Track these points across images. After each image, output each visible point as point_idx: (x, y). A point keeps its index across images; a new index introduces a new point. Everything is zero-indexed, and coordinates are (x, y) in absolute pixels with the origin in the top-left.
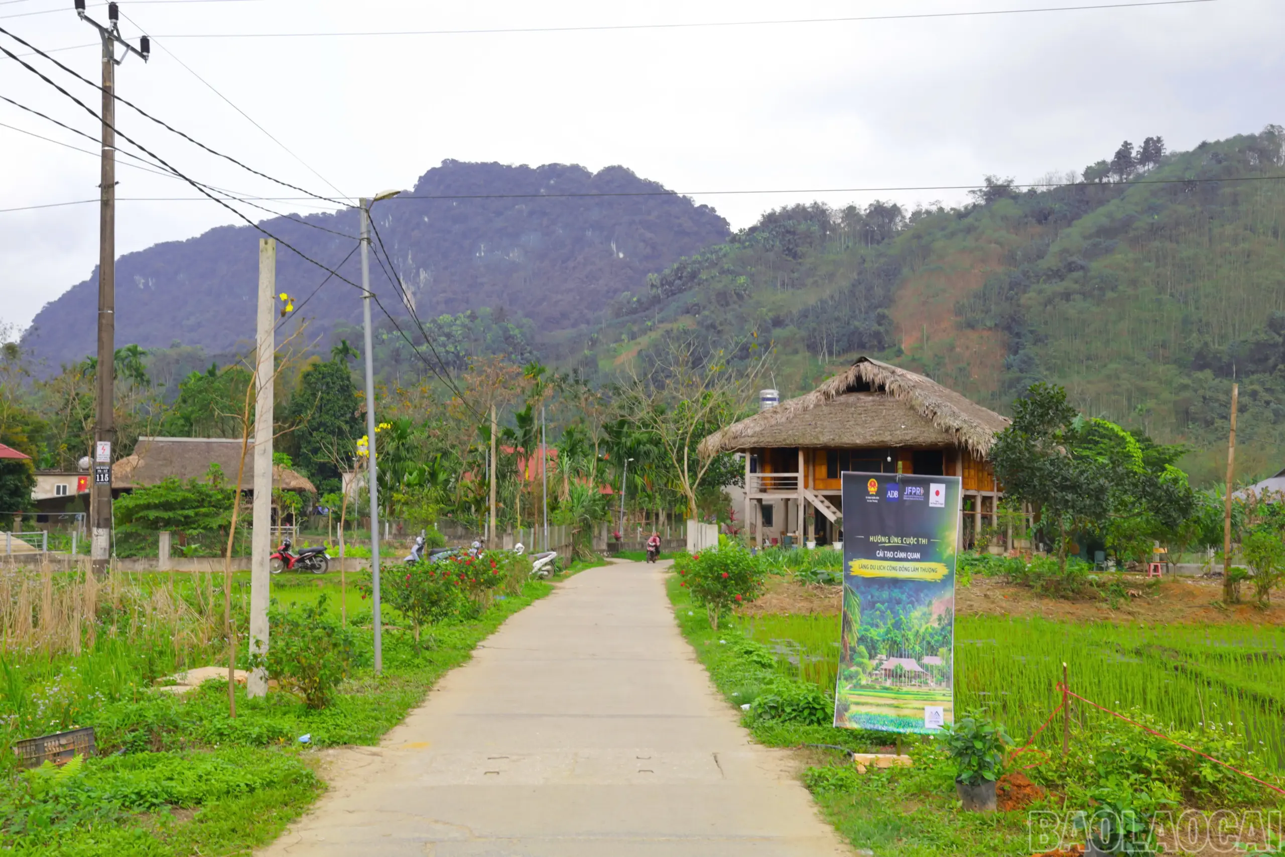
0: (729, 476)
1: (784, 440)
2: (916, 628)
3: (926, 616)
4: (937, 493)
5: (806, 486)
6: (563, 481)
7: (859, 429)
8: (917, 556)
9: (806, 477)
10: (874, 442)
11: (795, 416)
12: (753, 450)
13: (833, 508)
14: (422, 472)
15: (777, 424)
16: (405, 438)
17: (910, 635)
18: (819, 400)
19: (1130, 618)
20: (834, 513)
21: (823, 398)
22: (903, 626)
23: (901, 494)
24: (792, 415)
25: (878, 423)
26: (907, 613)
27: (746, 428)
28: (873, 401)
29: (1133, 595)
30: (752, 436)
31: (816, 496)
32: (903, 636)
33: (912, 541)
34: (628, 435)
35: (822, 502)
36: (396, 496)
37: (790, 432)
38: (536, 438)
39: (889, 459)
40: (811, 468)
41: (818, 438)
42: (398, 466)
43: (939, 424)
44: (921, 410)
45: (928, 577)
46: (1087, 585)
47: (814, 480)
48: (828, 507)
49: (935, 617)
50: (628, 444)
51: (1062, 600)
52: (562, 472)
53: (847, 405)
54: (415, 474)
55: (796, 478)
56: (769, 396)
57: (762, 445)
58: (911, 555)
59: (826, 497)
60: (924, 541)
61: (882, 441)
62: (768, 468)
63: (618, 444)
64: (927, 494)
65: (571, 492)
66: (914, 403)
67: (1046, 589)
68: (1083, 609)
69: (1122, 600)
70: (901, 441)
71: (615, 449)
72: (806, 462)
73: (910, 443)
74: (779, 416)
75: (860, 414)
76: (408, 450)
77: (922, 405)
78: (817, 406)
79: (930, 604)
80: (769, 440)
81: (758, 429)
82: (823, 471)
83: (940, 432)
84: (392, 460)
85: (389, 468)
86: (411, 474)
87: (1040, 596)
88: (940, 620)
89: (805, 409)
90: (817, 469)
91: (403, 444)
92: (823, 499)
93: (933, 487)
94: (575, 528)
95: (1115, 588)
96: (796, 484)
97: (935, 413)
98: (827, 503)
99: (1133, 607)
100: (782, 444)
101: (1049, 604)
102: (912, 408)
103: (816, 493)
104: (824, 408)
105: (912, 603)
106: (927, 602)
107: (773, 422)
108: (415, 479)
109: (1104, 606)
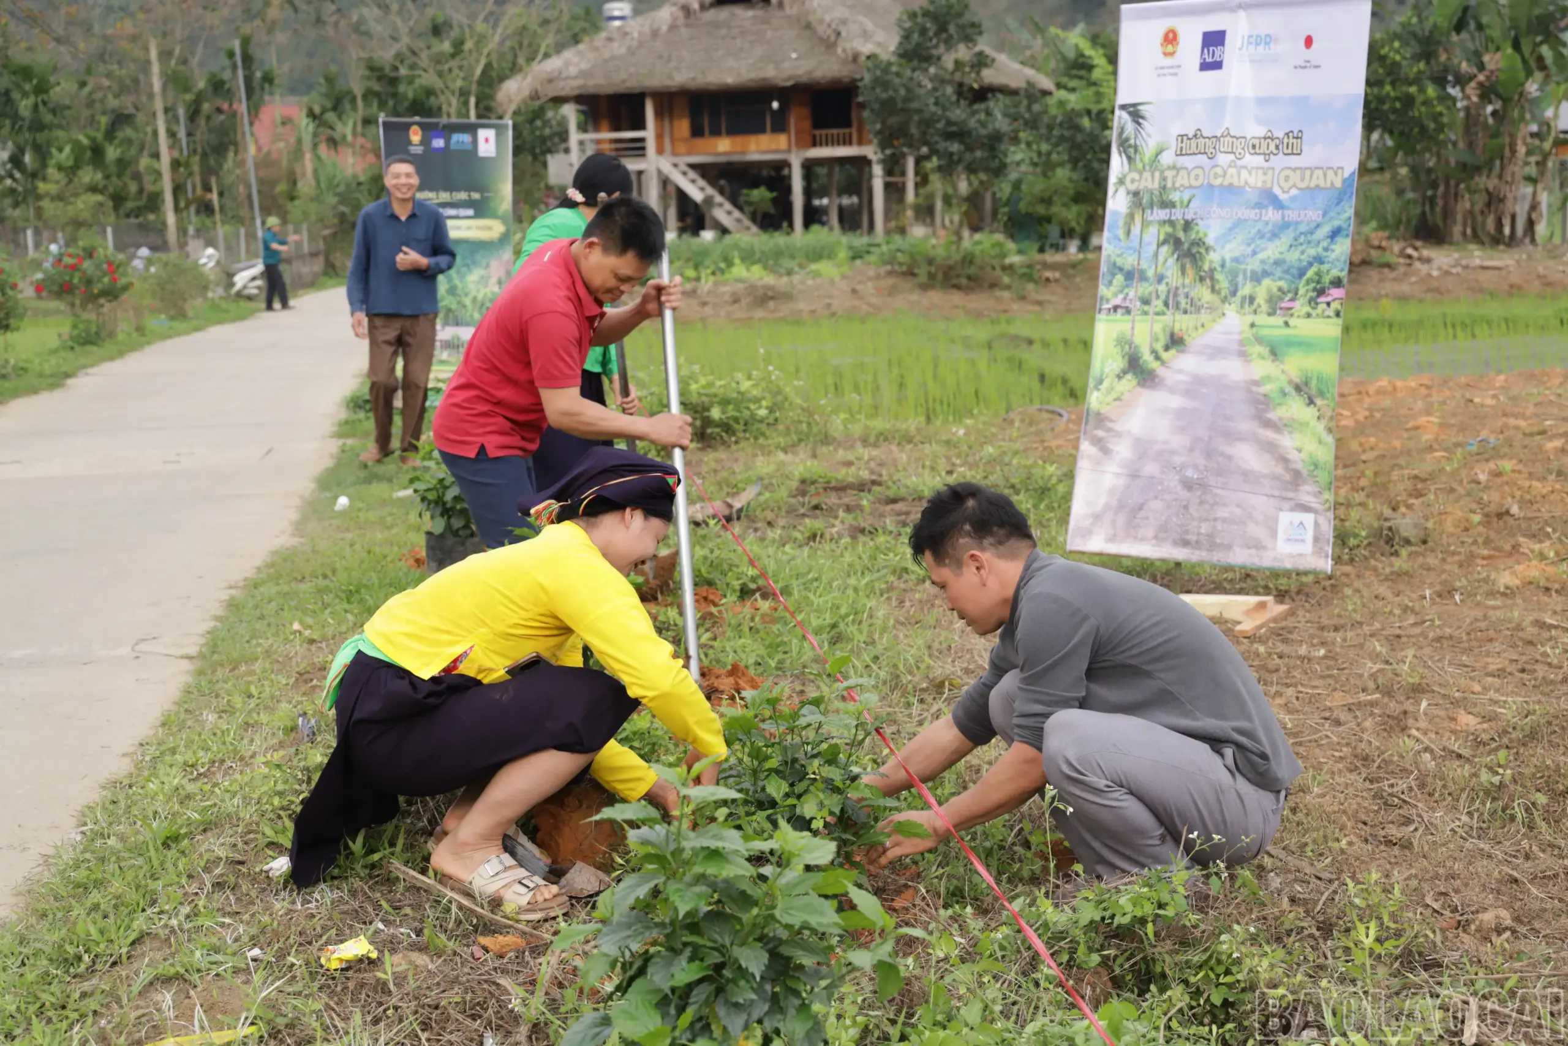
0: (556, 140)
1: (623, 81)
2: (474, 293)
3: (484, 280)
4: (487, 140)
5: (660, 151)
6: (302, 157)
7: (731, 62)
8: (471, 212)
9: (659, 137)
10: (752, 80)
11: (641, 45)
12: (579, 99)
13: (702, 183)
14: (77, 149)
15: (613, 58)
16: (46, 92)
17: (468, 301)
18: (675, 19)
19: (1038, 308)
20: (702, 189)
21: (680, 14)
22: (459, 292)
23: (447, 143)
24: (635, 44)
25: (758, 51)
26: (462, 277)
27: (568, 64)
28: (754, 17)
29: (1048, 280)
30: (576, 78)
31: (675, 165)
32: (459, 303)
33: (462, 196)
34: (410, 81)
35: (684, 174)
36: (42, 187)
37: (632, 70)
38: (262, 88)
39: (775, 105)
40: (667, 124)
41: (671, 78)
42: (41, 137)
43: (844, 50)
44: (821, 30)
45: (484, 235)
46: (989, 269)
47: (673, 141)
48: (693, 181)
49: (494, 280)
50: (410, 95)
51: (955, 291)
52: (299, 141)
53: (715, 25)
54: (67, 149)
55: (642, 140)
56: (616, 13)
57: (592, 91)
58: (462, 212)
59: (693, 166)
60: (476, 196)
61: (764, 79)
62: (605, 124)
63: (395, 95)
64: (475, 141)
65: (316, 172)
66: (812, 18)
67: (932, 276)
68: (979, 301)
69: (1031, 286)
70: (789, 78)
71: (391, 103)
72: (659, 114)
73: (804, 79)
74: (615, 44)
75: (734, 38)
76: (54, 112)
77: (821, 21)
78: (673, 27)
79: (488, 266)
80: (602, 83)
81: (584, 66)
82: (683, 126)
83: (844, 62)
84: (30, 129)
85: (26, 142)
86: (61, 150)
87: (924, 287)
88: (500, 283)
89: (655, 33)
90: (676, 123)
91: (44, 103)
92: (686, 169)
93: (482, 133)
94: (326, 227)
95: (1025, 270)
96: (643, 148)
97: (839, 34)
98: (692, 174)
99: (1044, 295)
100: (621, 89)
101: (935, 296)
102: (808, 26)
103: (676, 160)
104: (683, 30)
105: (467, 265)
106: (484, 264)
107: (607, 54)
108: (68, 158)
109: (1006, 294)
